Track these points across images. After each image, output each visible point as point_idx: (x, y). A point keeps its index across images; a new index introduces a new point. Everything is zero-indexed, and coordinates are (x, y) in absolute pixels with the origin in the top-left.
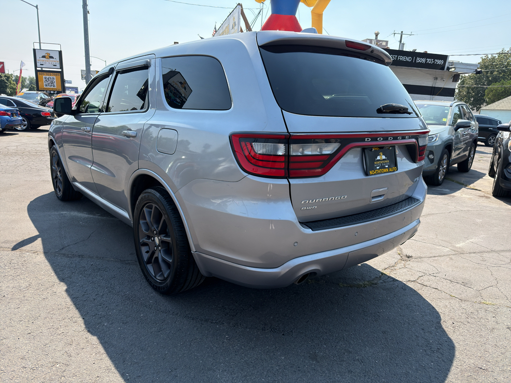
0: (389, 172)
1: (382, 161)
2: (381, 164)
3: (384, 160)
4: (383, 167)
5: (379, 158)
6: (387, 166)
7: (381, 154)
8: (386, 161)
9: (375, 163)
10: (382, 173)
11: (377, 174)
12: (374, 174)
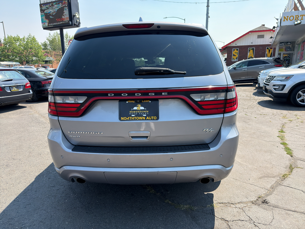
2: (138, 113)
5: (135, 108)
6: (145, 116)
8: (145, 111)
9: (131, 112)
10: (137, 120)
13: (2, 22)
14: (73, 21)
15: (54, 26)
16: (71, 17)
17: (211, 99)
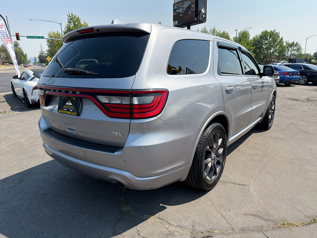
0: (71, 114)
1: (69, 106)
2: (68, 108)
3: (70, 106)
4: (68, 110)
5: (67, 104)
6: (71, 111)
7: (70, 101)
8: (72, 107)
9: (65, 106)
10: (66, 114)
11: (62, 113)
12: (61, 113)
13: (160, 23)
14: (198, 17)
15: (182, 24)
16: (197, 13)
17: (117, 102)
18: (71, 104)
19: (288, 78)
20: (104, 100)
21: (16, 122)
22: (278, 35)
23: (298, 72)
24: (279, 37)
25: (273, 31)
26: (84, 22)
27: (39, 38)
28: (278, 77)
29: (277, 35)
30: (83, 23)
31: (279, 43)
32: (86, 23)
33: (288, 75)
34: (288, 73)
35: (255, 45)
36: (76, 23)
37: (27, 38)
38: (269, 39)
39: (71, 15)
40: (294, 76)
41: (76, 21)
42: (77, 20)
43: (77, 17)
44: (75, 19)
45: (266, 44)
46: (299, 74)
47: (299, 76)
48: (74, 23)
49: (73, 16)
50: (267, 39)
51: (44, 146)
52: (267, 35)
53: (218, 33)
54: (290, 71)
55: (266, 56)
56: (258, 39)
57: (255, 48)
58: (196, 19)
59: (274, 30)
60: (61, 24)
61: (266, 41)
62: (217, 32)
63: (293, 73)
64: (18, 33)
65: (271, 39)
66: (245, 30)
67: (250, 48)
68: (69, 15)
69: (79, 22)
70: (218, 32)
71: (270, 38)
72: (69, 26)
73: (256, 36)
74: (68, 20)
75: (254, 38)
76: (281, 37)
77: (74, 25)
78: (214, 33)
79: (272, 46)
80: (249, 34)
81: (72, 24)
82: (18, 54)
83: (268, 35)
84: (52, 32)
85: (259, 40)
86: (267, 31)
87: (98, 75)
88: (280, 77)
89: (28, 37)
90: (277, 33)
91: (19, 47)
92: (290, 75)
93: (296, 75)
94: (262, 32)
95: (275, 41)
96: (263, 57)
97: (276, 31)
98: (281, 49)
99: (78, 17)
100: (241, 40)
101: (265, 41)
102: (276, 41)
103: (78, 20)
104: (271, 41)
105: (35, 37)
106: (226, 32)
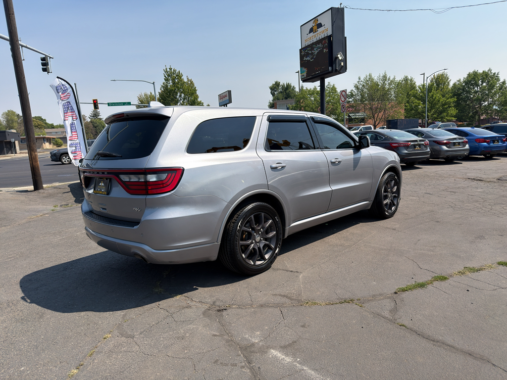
1: (101, 186)
2: (101, 188)
7: (102, 182)
9: (98, 187)
14: (334, 65)
16: (332, 60)
17: (135, 180)
18: (103, 184)
19: (485, 147)
20: (125, 178)
21: (77, 215)
22: (497, 76)
23: (503, 137)
24: (498, 80)
25: (487, 71)
26: (188, 78)
27: (124, 105)
28: (467, 146)
29: (495, 77)
30: (186, 80)
31: (500, 89)
32: (190, 79)
33: (485, 142)
34: (485, 140)
35: (456, 95)
36: (177, 81)
37: (109, 106)
38: (482, 84)
39: (168, 70)
40: (495, 144)
41: (176, 78)
42: (177, 76)
43: (177, 71)
44: (175, 75)
45: (476, 92)
46: (505, 141)
47: (505, 143)
48: (173, 80)
49: (172, 70)
50: (477, 85)
51: (86, 229)
52: (476, 79)
53: (392, 81)
54: (489, 136)
55: (477, 112)
56: (461, 86)
57: (456, 99)
58: (330, 68)
59: (490, 70)
60: (153, 83)
61: (476, 88)
62: (389, 78)
63: (493, 139)
64: (97, 100)
65: (484, 84)
66: (441, 73)
67: (448, 100)
68: (166, 69)
69: (181, 78)
70: (391, 79)
71: (483, 82)
72: (166, 85)
73: (459, 81)
74: (165, 76)
75: (454, 84)
76: (502, 80)
77: (173, 84)
78: (386, 80)
79: (487, 95)
80: (448, 78)
81: (171, 81)
82: (98, 128)
83: (478, 79)
84: (143, 94)
85: (464, 86)
86: (476, 73)
87: (121, 157)
88: (469, 146)
89: (109, 104)
90: (495, 73)
91: (100, 117)
92: (488, 143)
93: (498, 142)
94: (468, 75)
95: (491, 87)
96: (472, 113)
97: (493, 72)
98: (504, 100)
99: (179, 72)
100: (432, 89)
101: (474, 88)
102: (494, 86)
103: (179, 76)
104: (485, 87)
105: (119, 103)
106: (409, 78)
